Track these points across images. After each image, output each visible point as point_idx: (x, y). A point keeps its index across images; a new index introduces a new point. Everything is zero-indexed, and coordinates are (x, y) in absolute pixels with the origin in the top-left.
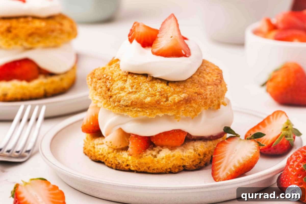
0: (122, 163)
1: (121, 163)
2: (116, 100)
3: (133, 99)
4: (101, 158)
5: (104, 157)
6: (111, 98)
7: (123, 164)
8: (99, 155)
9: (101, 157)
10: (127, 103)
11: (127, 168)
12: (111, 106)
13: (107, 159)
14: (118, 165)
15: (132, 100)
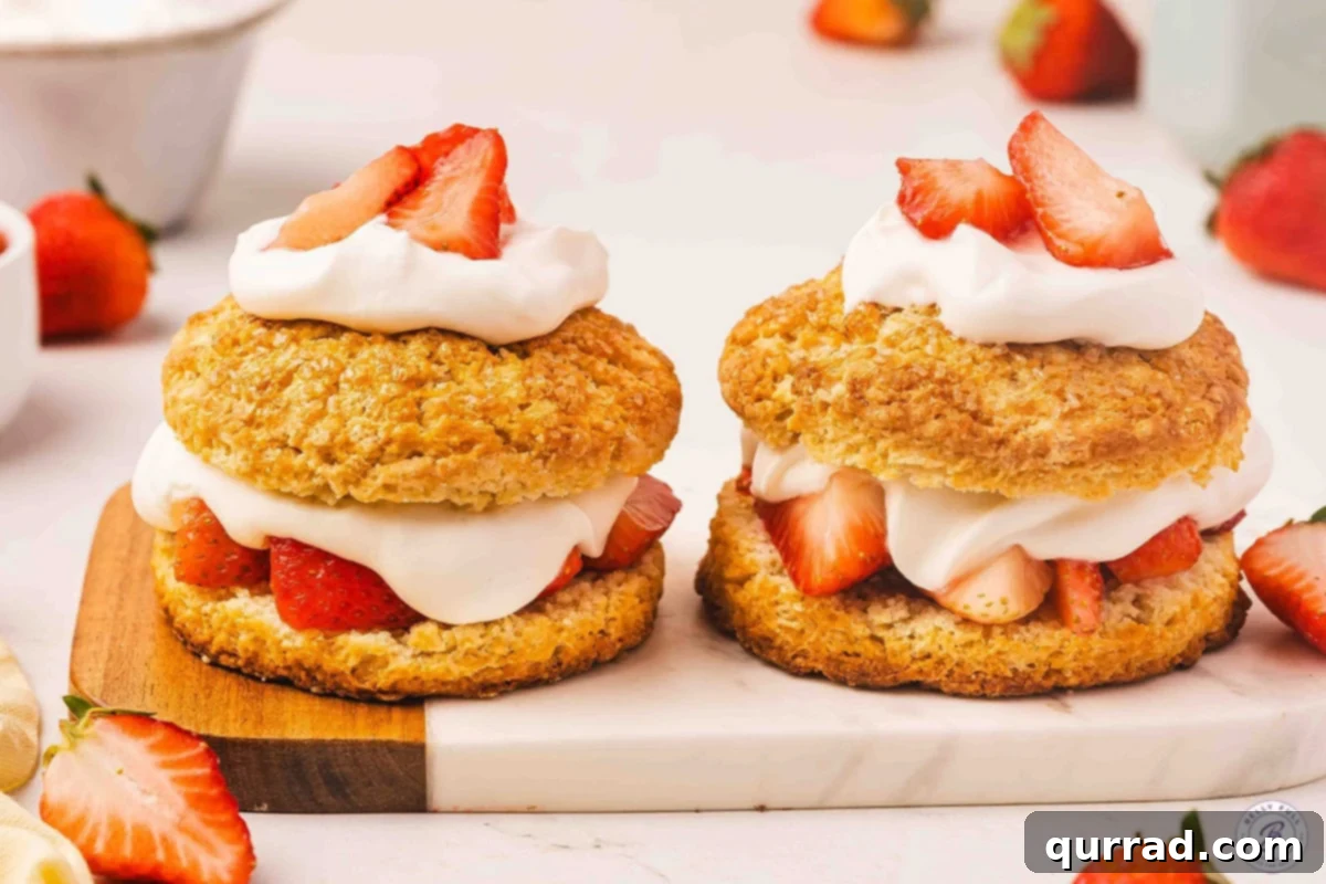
0: (1029, 670)
1: (1024, 673)
2: (1029, 451)
3: (1092, 435)
4: (926, 669)
5: (941, 662)
6: (1003, 447)
7: (1034, 672)
8: (914, 659)
9: (927, 665)
10: (1076, 452)
11: (1049, 683)
12: (1001, 474)
13: (957, 670)
14: (1013, 679)
15: (1090, 441)
